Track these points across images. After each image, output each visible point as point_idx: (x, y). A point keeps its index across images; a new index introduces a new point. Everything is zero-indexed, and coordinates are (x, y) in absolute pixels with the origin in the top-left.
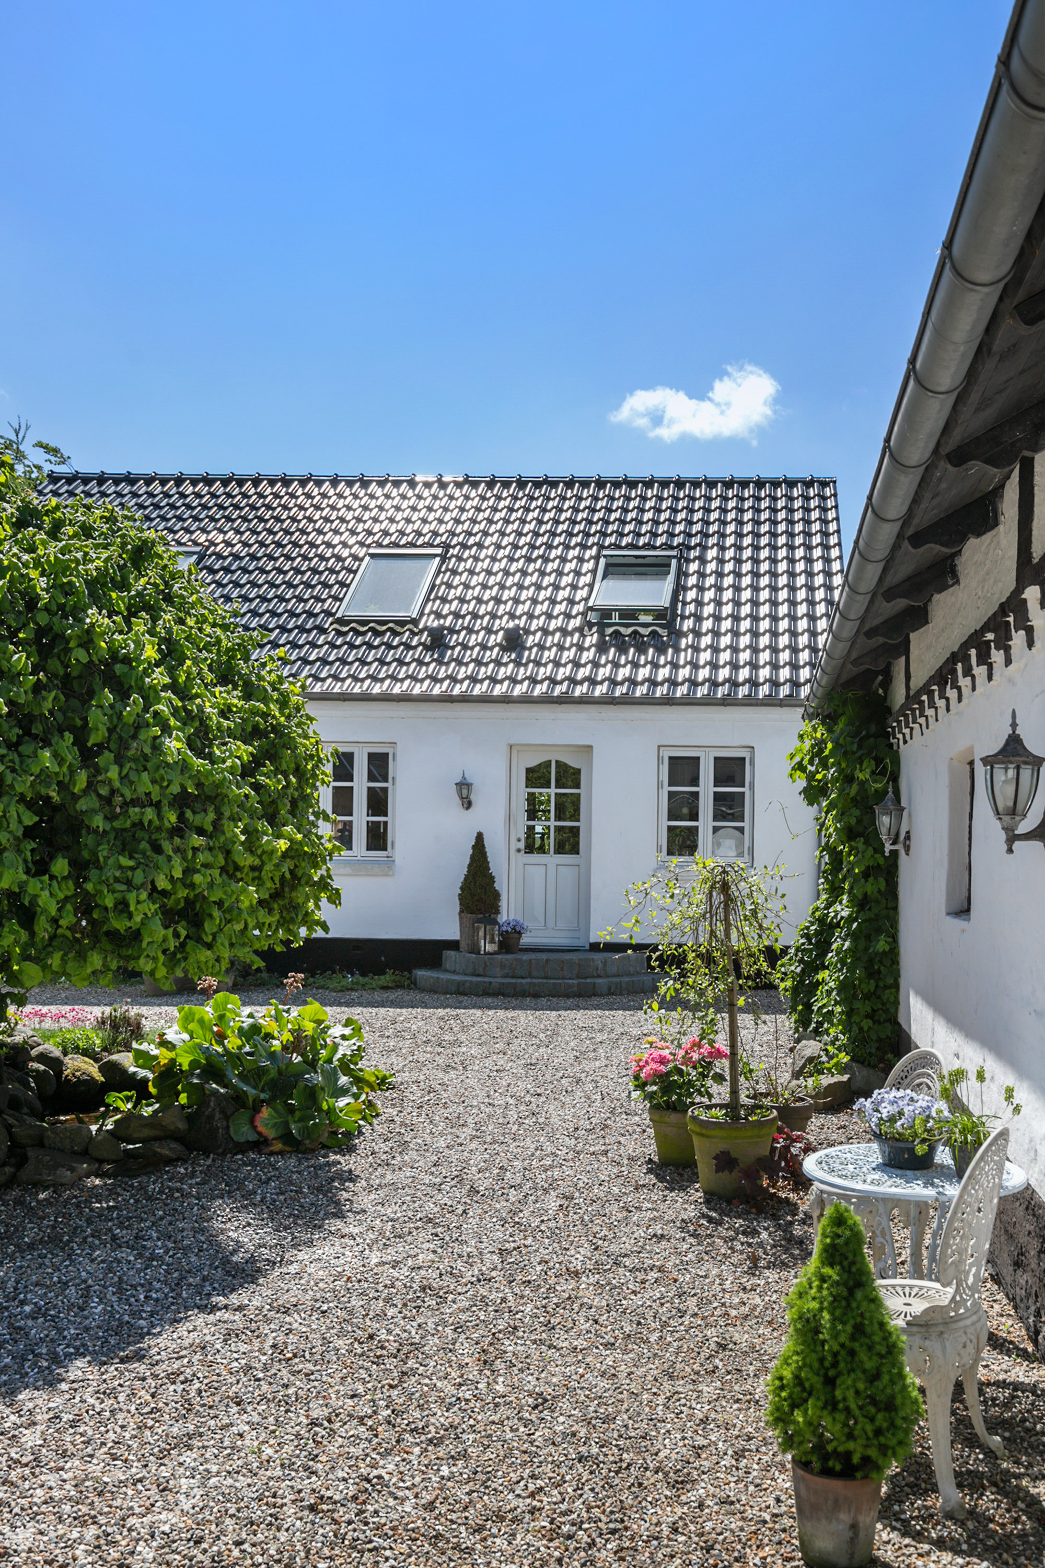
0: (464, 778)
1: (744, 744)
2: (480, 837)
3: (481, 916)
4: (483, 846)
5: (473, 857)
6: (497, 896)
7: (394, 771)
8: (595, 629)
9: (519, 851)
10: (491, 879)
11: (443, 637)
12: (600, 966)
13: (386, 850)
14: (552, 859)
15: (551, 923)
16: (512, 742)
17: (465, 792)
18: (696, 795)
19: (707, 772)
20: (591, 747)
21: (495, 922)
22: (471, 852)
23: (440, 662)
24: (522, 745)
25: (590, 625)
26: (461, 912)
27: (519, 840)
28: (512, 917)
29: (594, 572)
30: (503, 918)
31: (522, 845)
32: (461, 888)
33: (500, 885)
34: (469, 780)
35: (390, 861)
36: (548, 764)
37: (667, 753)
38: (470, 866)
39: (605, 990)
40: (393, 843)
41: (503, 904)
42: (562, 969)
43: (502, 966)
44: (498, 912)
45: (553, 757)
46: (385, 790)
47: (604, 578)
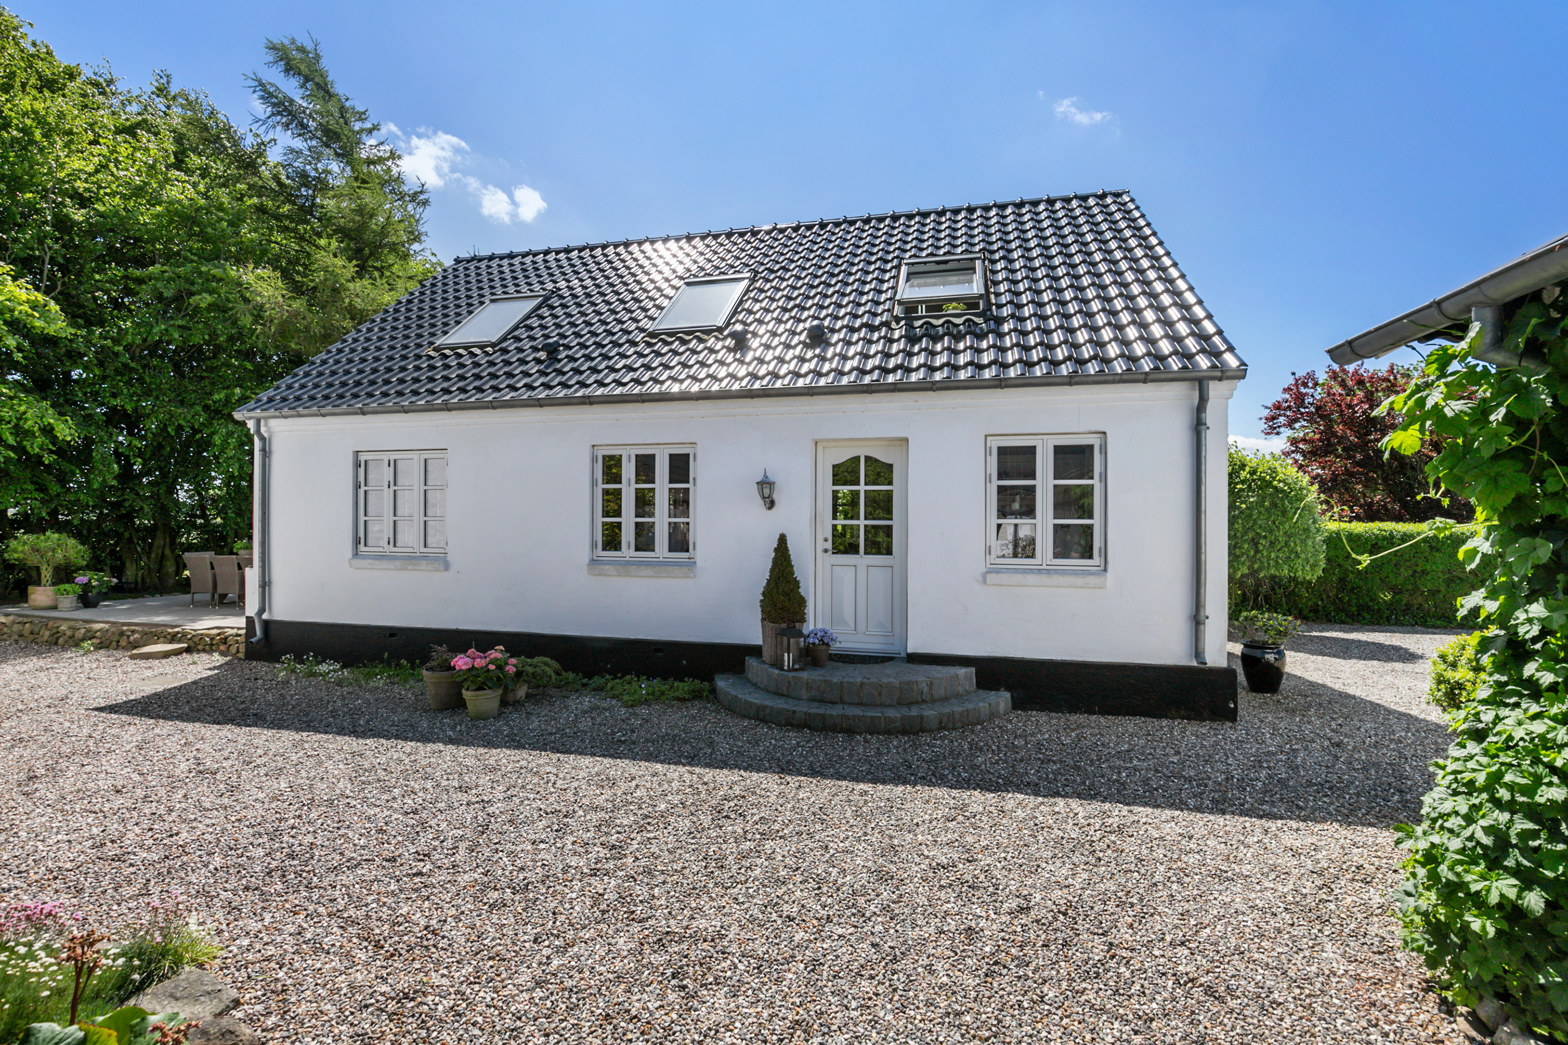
0: (766, 476)
1: (1093, 429)
2: (782, 539)
3: (784, 625)
4: (787, 549)
5: (775, 561)
6: (802, 602)
7: (695, 472)
8: (903, 323)
9: (826, 551)
10: (797, 583)
11: (746, 340)
12: (926, 689)
13: (687, 551)
14: (862, 560)
15: (862, 627)
16: (817, 437)
17: (767, 492)
18: (1032, 489)
19: (1045, 464)
20: (907, 440)
21: (800, 634)
22: (773, 555)
23: (741, 362)
24: (828, 441)
25: (898, 320)
26: (763, 620)
27: (826, 540)
28: (819, 626)
29: (896, 277)
30: (809, 626)
31: (829, 545)
32: (763, 594)
33: (807, 589)
34: (771, 479)
35: (692, 563)
36: (856, 459)
37: (995, 443)
38: (772, 570)
39: (935, 724)
40: (694, 544)
41: (810, 611)
42: (880, 695)
43: (809, 687)
44: (803, 620)
45: (862, 452)
46: (687, 490)
47: (907, 281)
